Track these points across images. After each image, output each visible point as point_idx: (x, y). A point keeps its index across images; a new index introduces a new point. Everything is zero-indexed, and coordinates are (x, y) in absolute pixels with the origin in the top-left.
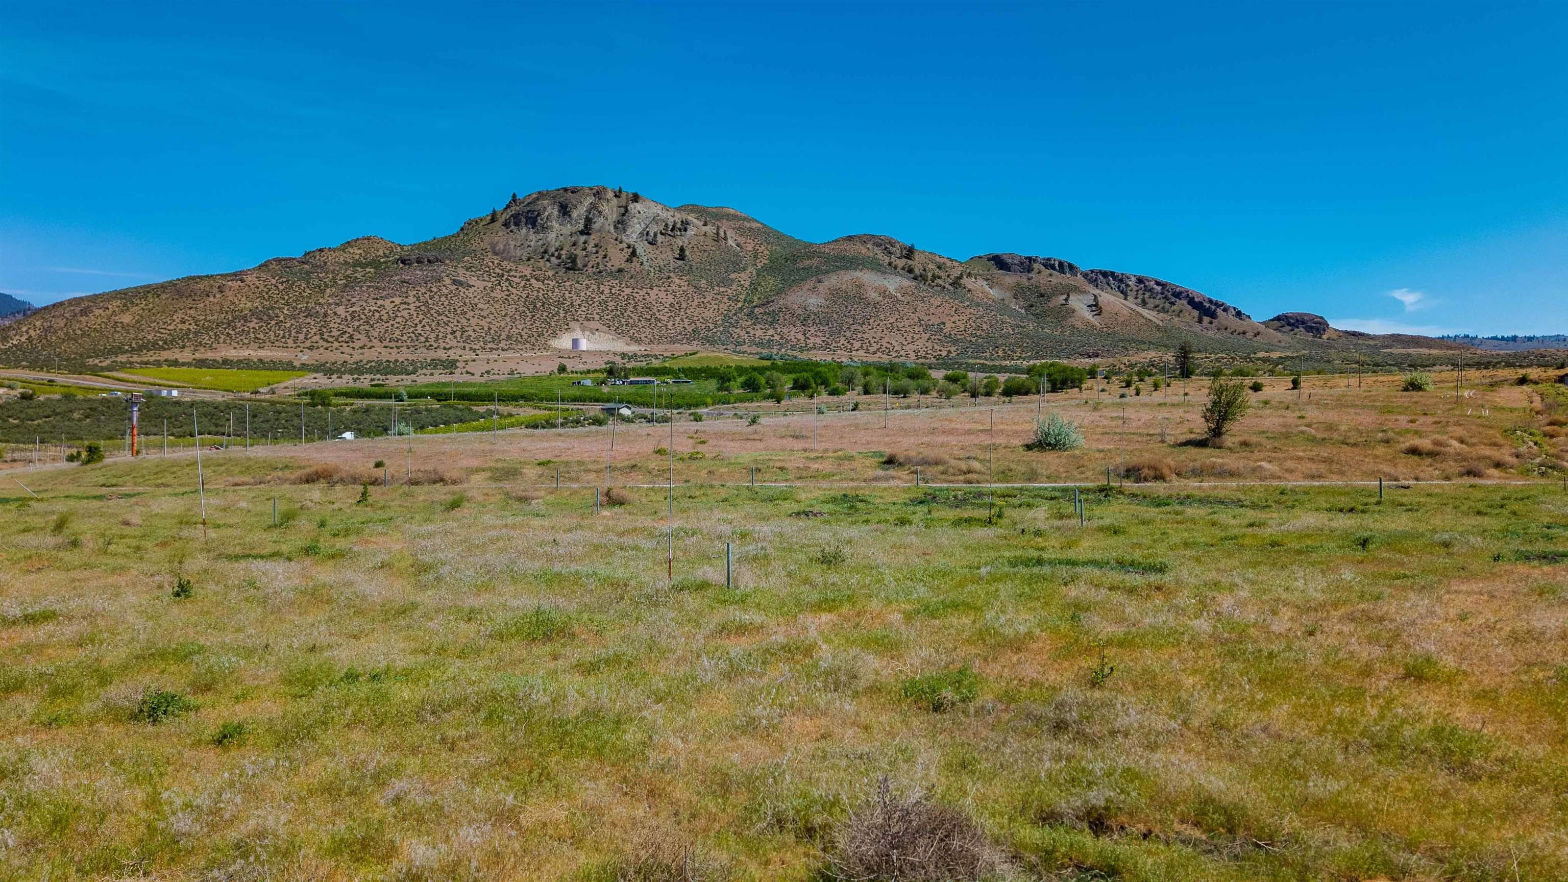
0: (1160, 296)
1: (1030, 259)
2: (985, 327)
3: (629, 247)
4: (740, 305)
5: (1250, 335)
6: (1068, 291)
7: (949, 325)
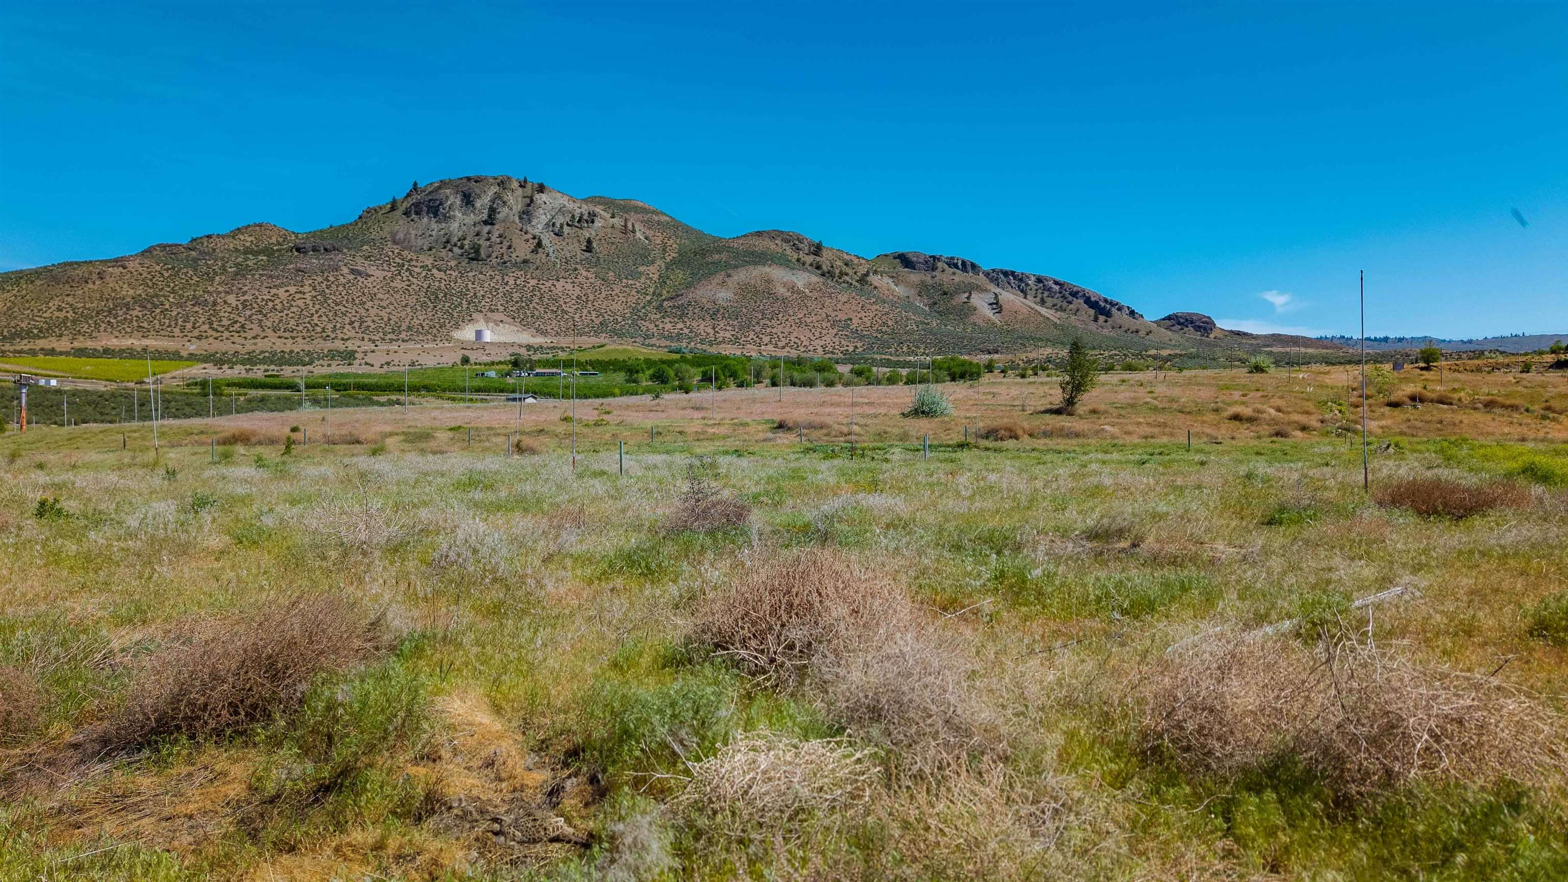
0: (1058, 295)
1: (934, 257)
2: (890, 323)
3: (534, 238)
4: (648, 298)
5: (1142, 333)
6: (971, 289)
7: (856, 321)
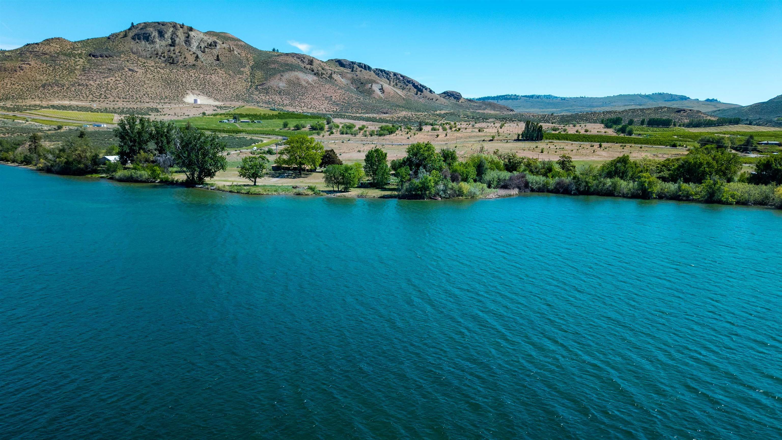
0: (402, 82)
1: (352, 62)
2: (346, 99)
3: (194, 53)
4: (250, 84)
5: (434, 100)
6: (372, 82)
7: (334, 97)
